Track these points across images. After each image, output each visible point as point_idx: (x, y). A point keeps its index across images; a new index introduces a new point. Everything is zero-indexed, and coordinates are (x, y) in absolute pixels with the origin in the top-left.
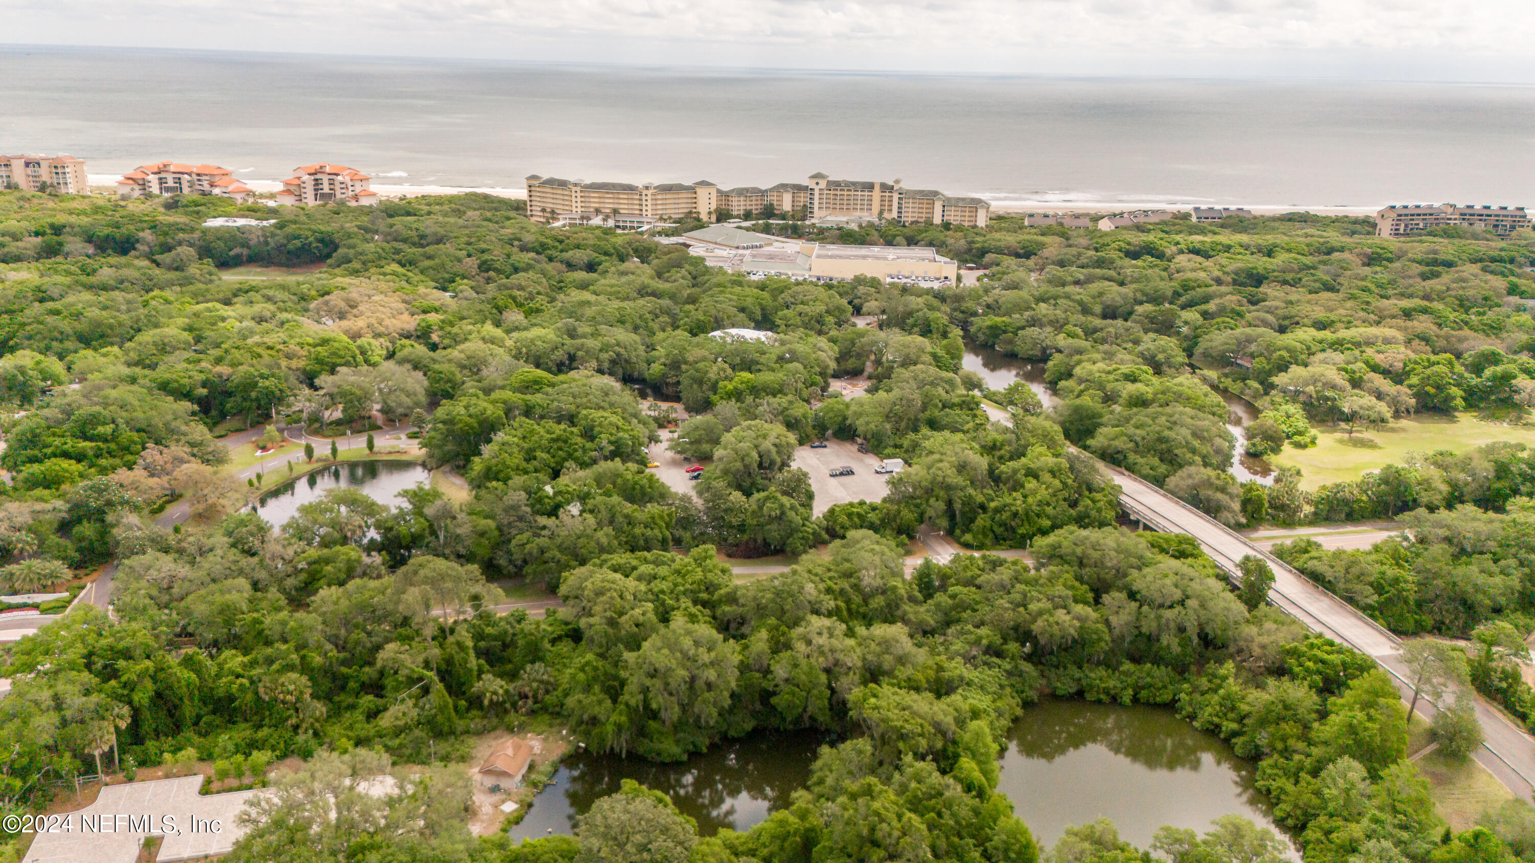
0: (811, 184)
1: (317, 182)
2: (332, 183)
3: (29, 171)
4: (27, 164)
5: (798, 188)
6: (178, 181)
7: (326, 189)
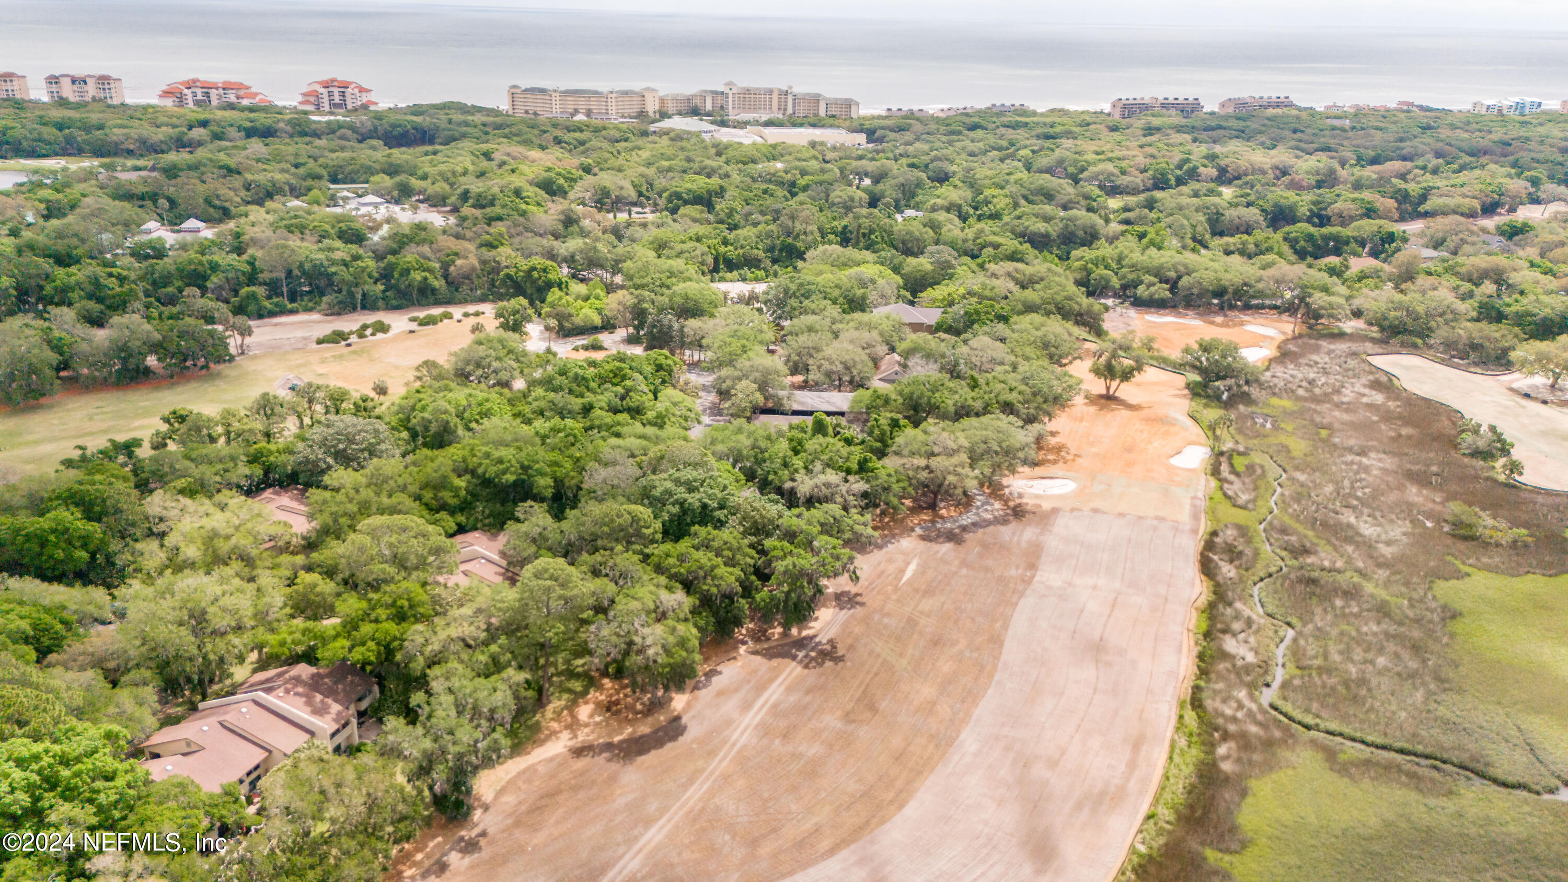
0: (726, 90)
1: (330, 94)
2: (343, 94)
3: (75, 87)
4: (74, 82)
5: (715, 93)
6: (207, 95)
7: (337, 99)
